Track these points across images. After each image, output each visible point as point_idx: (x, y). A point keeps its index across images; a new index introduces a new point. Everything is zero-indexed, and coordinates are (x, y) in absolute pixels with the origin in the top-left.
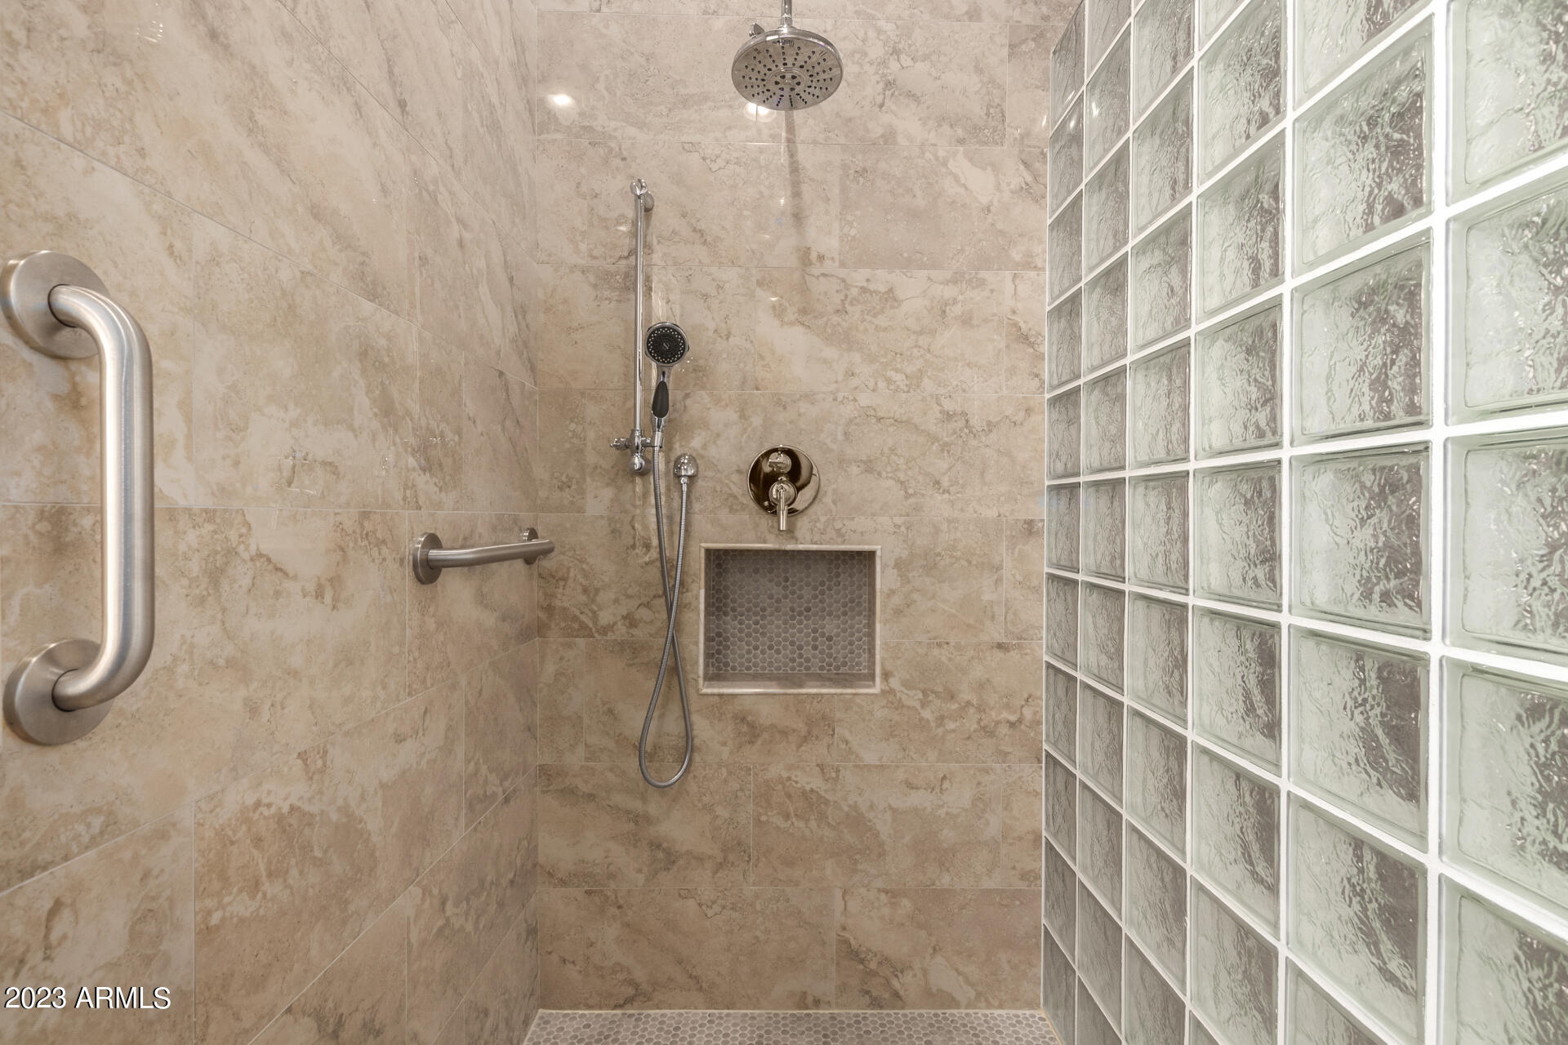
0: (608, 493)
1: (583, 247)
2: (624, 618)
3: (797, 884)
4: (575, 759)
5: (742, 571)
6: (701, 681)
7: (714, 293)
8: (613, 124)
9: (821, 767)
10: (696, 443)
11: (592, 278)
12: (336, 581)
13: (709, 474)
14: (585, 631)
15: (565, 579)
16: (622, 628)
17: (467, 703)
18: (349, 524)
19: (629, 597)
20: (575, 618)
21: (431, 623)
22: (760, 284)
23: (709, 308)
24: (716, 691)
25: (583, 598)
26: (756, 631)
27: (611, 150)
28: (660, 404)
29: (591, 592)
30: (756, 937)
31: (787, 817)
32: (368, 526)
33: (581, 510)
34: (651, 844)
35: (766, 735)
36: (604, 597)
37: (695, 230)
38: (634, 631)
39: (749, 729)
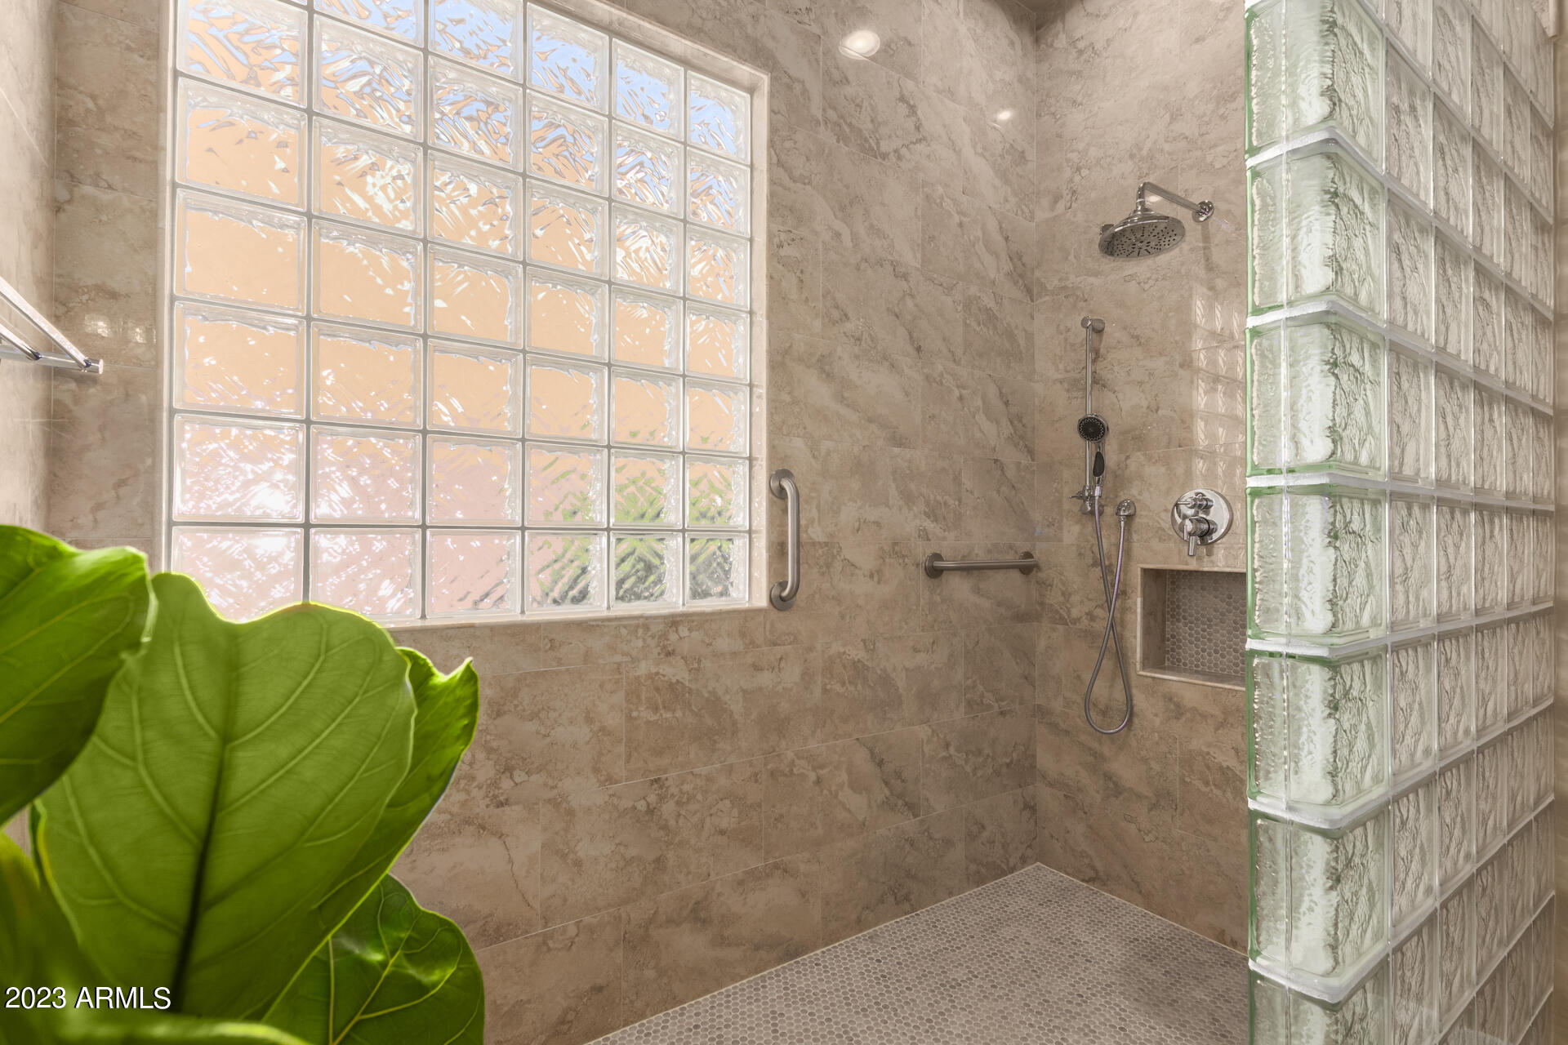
0: (1076, 529)
1: (1061, 366)
2: (1087, 614)
3: (1215, 840)
4: (1057, 705)
5: (1191, 587)
6: (1138, 666)
7: (1147, 379)
8: (1078, 279)
9: (1237, 751)
10: (1134, 492)
11: (1066, 386)
12: (880, 572)
13: (1144, 513)
14: (1062, 621)
15: (1051, 585)
16: (1085, 622)
17: (965, 645)
18: (886, 548)
19: (1090, 600)
20: (1057, 612)
21: (938, 599)
22: (1181, 366)
23: (1143, 392)
24: (1149, 674)
25: (1062, 599)
26: (1204, 637)
27: (1078, 297)
28: (1099, 467)
29: (1066, 595)
30: (1182, 870)
31: (1207, 783)
32: (897, 548)
33: (1060, 540)
34: (1105, 775)
35: (1188, 715)
36: (1075, 599)
37: (1133, 337)
38: (1094, 624)
39: (1176, 709)
